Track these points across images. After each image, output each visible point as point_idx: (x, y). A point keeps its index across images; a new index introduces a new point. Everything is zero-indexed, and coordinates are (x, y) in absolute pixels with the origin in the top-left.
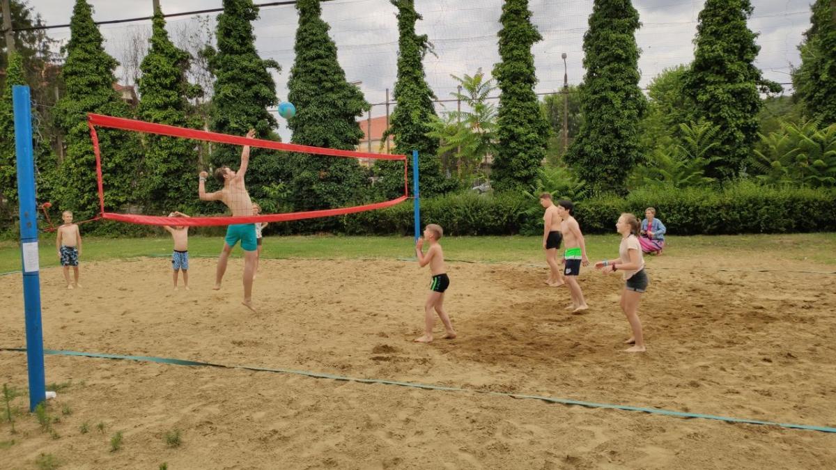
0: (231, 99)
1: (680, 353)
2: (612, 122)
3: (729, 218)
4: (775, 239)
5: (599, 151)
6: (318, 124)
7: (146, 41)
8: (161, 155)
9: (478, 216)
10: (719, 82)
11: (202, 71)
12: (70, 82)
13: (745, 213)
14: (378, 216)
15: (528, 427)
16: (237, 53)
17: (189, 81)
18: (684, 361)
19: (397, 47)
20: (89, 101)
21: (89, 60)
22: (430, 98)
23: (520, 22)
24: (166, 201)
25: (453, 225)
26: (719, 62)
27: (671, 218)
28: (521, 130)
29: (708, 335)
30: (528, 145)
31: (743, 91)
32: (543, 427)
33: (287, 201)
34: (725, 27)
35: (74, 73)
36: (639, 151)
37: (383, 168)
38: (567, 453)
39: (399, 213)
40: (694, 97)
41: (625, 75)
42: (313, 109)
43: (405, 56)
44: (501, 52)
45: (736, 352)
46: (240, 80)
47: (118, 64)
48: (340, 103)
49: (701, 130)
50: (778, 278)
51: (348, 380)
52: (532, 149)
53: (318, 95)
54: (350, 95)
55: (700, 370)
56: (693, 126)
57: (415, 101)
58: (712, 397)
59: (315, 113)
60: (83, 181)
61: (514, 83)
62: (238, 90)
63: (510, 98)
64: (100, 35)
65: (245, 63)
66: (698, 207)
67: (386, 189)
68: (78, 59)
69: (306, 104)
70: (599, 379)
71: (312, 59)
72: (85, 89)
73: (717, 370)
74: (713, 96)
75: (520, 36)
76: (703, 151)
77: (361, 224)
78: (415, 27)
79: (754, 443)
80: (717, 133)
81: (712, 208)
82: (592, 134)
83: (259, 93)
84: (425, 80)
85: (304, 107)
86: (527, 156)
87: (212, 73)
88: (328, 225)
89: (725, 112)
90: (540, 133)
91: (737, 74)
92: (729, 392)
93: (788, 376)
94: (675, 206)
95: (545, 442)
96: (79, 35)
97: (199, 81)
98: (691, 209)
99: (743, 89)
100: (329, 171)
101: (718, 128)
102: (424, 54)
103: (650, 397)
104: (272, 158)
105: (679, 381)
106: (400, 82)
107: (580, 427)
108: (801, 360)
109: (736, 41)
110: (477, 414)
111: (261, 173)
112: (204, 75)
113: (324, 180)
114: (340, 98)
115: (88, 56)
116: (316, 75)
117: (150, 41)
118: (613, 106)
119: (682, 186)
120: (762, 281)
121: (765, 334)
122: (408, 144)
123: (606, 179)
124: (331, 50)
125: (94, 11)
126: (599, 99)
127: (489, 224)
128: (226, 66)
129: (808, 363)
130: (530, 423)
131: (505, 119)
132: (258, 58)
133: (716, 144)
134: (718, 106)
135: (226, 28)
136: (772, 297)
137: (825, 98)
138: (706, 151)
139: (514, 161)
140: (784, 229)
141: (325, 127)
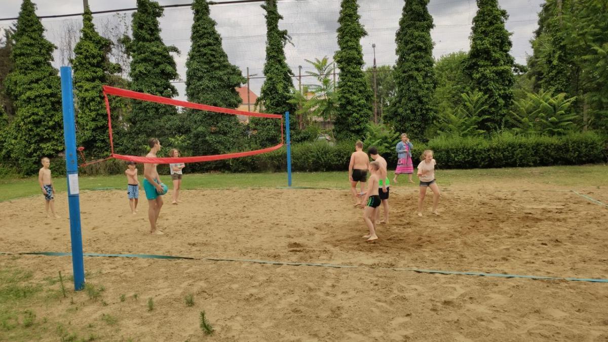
0: (144, 74)
1: (488, 242)
2: (416, 92)
3: (496, 157)
4: (527, 170)
5: (408, 112)
6: (209, 93)
7: (78, 31)
8: (91, 116)
9: (326, 158)
10: (487, 66)
11: (121, 54)
12: (19, 61)
13: (506, 153)
14: (254, 158)
15: (413, 286)
16: (147, 41)
17: (110, 61)
18: (492, 246)
19: (266, 38)
20: (34, 76)
21: (34, 45)
22: (289, 74)
23: (353, 23)
24: (94, 149)
25: (309, 165)
26: (487, 52)
27: (458, 157)
28: (355, 97)
29: (502, 230)
30: (359, 108)
31: (503, 71)
32: (421, 286)
33: (187, 148)
34: (491, 28)
35: (22, 54)
36: (435, 112)
37: (257, 124)
38: (443, 300)
39: (270, 156)
40: (470, 75)
41: (424, 60)
42: (205, 82)
43: (272, 45)
44: (340, 43)
45: (522, 240)
46: (150, 60)
47: (56, 48)
48: (225, 78)
49: (476, 98)
50: (536, 195)
51: (282, 264)
52: (362, 110)
53: (209, 72)
54: (232, 72)
55: (505, 251)
56: (470, 95)
57: (279, 77)
58: (518, 266)
59: (207, 85)
60: (30, 135)
61: (349, 65)
62: (149, 68)
63: (346, 75)
64: (42, 26)
65: (154, 49)
66: (475, 150)
67: (259, 139)
68: (25, 44)
69: (200, 78)
70: (444, 258)
71: (204, 46)
72: (31, 66)
73: (516, 250)
74: (483, 75)
75: (353, 32)
76: (477, 112)
77: (243, 164)
78: (278, 25)
79: (553, 290)
80: (486, 100)
81: (485, 150)
82: (403, 101)
83: (164, 70)
84: (286, 61)
85: (198, 81)
86: (358, 116)
87: (129, 55)
88: (218, 165)
89: (492, 85)
90: (367, 100)
91: (498, 60)
92: (527, 263)
93: (560, 252)
94: (460, 149)
95: (427, 294)
96: (26, 26)
97: (118, 61)
98: (471, 151)
99: (503, 70)
100: (218, 127)
101: (486, 96)
102: (285, 44)
103: (481, 267)
104: (175, 117)
105: (494, 258)
106: (268, 63)
107: (445, 285)
108: (565, 243)
109: (498, 38)
110: (376, 281)
111: (167, 129)
112: (122, 56)
113: (215, 133)
114: (225, 74)
115: (33, 42)
116: (208, 58)
117: (81, 31)
118: (417, 81)
119: (465, 136)
120: (526, 197)
121: (537, 229)
122: (275, 107)
123: (413, 131)
124: (218, 40)
125: (37, 9)
126: (407, 76)
127: (334, 163)
128: (139, 51)
129: (569, 245)
130: (413, 284)
131: (343, 90)
132: (163, 44)
133: (486, 107)
134: (487, 82)
135: (139, 23)
136: (535, 207)
137: (555, 76)
138: (479, 112)
139: (350, 119)
140: (532, 164)
141: (214, 95)
